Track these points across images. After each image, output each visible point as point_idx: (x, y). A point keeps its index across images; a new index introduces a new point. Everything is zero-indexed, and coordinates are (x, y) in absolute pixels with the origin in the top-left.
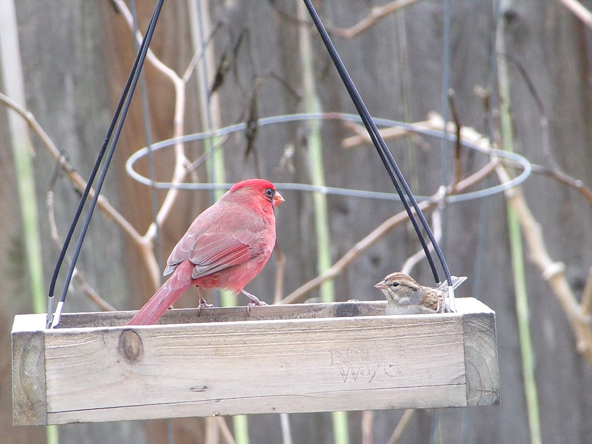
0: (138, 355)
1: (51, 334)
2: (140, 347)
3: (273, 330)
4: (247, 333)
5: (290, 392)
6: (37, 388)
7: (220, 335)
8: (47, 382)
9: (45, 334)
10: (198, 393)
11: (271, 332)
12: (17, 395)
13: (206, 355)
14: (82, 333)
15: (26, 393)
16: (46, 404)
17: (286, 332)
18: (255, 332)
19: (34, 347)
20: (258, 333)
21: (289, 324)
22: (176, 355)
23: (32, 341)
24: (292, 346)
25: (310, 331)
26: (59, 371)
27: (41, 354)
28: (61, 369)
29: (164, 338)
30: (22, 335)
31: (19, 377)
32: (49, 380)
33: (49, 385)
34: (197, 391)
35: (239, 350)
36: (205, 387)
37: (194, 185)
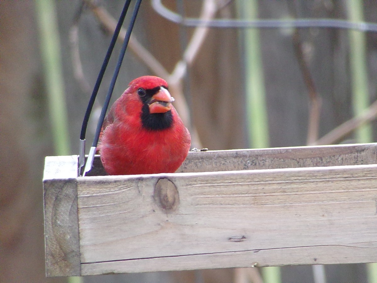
0: (173, 204)
1: (84, 182)
2: (176, 196)
3: (314, 178)
4: (287, 181)
5: (331, 241)
6: (70, 238)
7: (258, 183)
8: (80, 231)
9: (77, 182)
10: (238, 243)
11: (312, 180)
12: (50, 245)
13: (243, 204)
14: (115, 182)
15: (59, 243)
16: (79, 255)
17: (327, 180)
18: (295, 180)
19: (67, 195)
20: (298, 181)
21: (331, 171)
22: (213, 204)
23: (64, 189)
24: (334, 194)
25: (353, 178)
26: (93, 220)
27: (73, 202)
28: (95, 219)
29: (200, 187)
30: (53, 183)
31: (51, 227)
32: (82, 229)
33: (83, 234)
34: (235, 241)
35: (278, 199)
36: (244, 237)
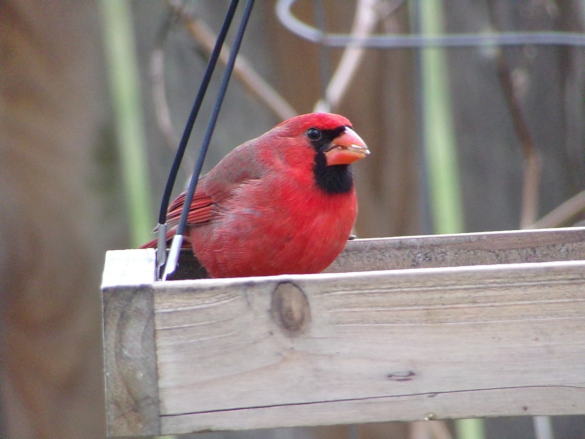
0: (302, 321)
1: (163, 290)
2: (306, 309)
3: (521, 280)
4: (478, 286)
5: (550, 380)
6: (144, 376)
8: (158, 366)
9: (154, 290)
10: (400, 383)
11: (518, 284)
12: (112, 388)
13: (411, 322)
14: (212, 288)
15: (126, 384)
16: (157, 402)
17: (543, 283)
18: (491, 283)
19: (138, 311)
20: (495, 285)
21: (548, 270)
22: (363, 322)
23: (134, 301)
24: (553, 305)
26: (178, 348)
27: (148, 321)
28: (181, 346)
29: (342, 295)
30: (117, 291)
31: (114, 359)
32: (161, 363)
33: (163, 371)
34: (398, 380)
35: (466, 314)
36: (412, 374)
37: (390, 39)
